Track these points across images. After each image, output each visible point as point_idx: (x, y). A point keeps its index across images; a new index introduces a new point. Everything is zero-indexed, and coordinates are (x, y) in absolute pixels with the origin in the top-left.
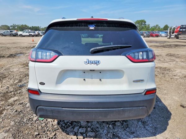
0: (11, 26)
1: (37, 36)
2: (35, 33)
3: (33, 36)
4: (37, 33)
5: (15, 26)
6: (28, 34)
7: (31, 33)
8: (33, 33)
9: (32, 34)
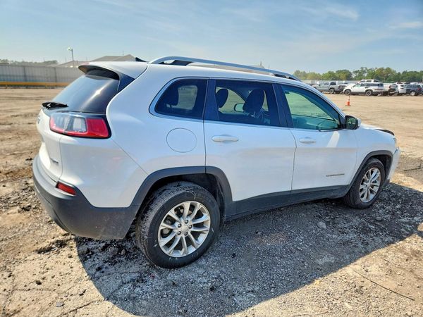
0: (356, 72)
1: (385, 94)
2: (380, 88)
3: (375, 94)
4: (386, 87)
5: (364, 72)
6: (363, 89)
7: (371, 88)
8: (377, 87)
9: (373, 88)
